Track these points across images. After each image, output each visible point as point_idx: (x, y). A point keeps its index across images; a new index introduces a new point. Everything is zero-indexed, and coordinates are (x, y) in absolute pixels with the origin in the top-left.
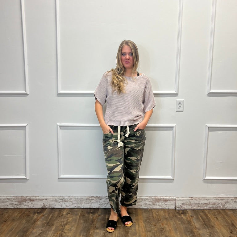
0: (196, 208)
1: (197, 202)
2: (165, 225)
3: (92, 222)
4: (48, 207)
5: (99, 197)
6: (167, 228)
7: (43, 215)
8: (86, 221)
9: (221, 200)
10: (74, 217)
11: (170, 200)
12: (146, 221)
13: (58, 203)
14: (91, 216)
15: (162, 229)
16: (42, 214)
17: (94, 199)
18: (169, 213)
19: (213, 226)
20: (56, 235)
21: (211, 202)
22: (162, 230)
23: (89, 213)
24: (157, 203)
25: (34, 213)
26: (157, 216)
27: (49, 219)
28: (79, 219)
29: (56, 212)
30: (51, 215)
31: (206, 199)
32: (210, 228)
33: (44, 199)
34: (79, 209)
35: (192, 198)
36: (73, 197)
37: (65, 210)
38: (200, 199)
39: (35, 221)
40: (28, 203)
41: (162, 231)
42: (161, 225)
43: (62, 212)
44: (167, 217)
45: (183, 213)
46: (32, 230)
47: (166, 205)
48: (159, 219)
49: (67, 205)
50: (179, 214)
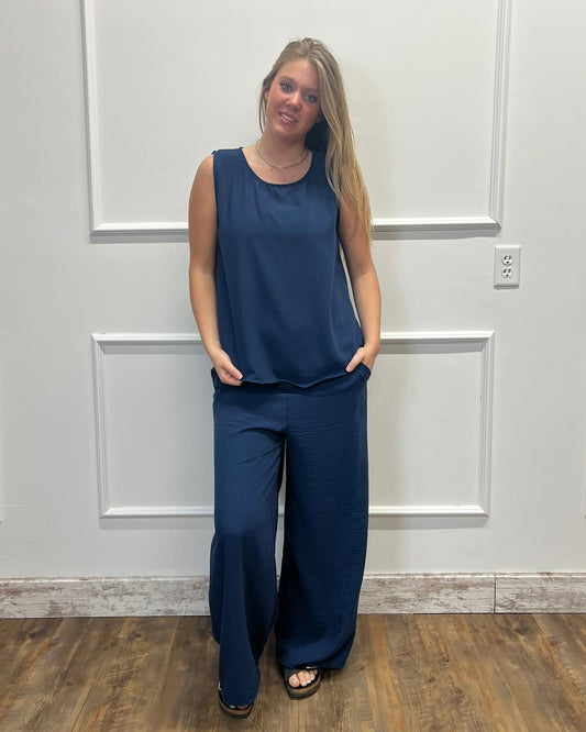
0: (562, 607)
1: (567, 588)
2: (465, 678)
4: (66, 612)
6: (474, 688)
7: (50, 645)
8: (195, 664)
10: (155, 650)
11: (475, 585)
12: (399, 662)
13: (100, 600)
14: (211, 645)
15: (459, 691)
16: (47, 640)
18: (476, 631)
20: (91, 720)
22: (458, 697)
23: (203, 634)
24: (431, 595)
25: (21, 637)
26: (436, 639)
27: (70, 658)
28: (172, 658)
29: (95, 633)
30: (76, 645)
33: (53, 589)
34: (171, 619)
35: (548, 574)
36: (150, 578)
37: (125, 624)
38: (578, 580)
39: (22, 668)
40: (1, 600)
41: (458, 701)
42: (453, 675)
43: (113, 632)
44: (469, 645)
45: (523, 630)
46: (9, 703)
47: (462, 602)
48: (442, 654)
49: (132, 604)
50: (511, 635)
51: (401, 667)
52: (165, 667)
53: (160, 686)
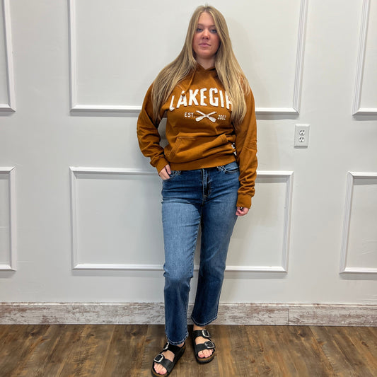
0: (324, 323)
1: (328, 312)
2: (272, 361)
3: (136, 353)
4: (52, 321)
5: (147, 305)
6: (276, 367)
7: (43, 340)
8: (123, 352)
9: (372, 309)
10: (101, 343)
11: (278, 310)
12: (236, 351)
13: (71, 315)
14: (133, 341)
15: (268, 368)
16: (41, 337)
17: (138, 307)
18: (278, 335)
19: (360, 363)
21: (353, 312)
22: (268, 370)
23: (128, 335)
24: (254, 315)
25: (26, 335)
26: (256, 340)
27: (54, 347)
28: (111, 347)
29: (68, 333)
30: (58, 339)
31: (344, 308)
32: (356, 366)
33: (45, 308)
34: (111, 326)
35: (318, 304)
36: (99, 303)
37: (86, 329)
38: (333, 308)
39: (26, 353)
40: (15, 314)
41: (267, 373)
42: (265, 359)
43: (78, 333)
44: (274, 342)
45: (303, 335)
46: (19, 372)
47: (271, 319)
48: (259, 347)
49: (89, 318)
50: (297, 337)
51: (237, 354)
52: (107, 352)
53: (104, 364)
